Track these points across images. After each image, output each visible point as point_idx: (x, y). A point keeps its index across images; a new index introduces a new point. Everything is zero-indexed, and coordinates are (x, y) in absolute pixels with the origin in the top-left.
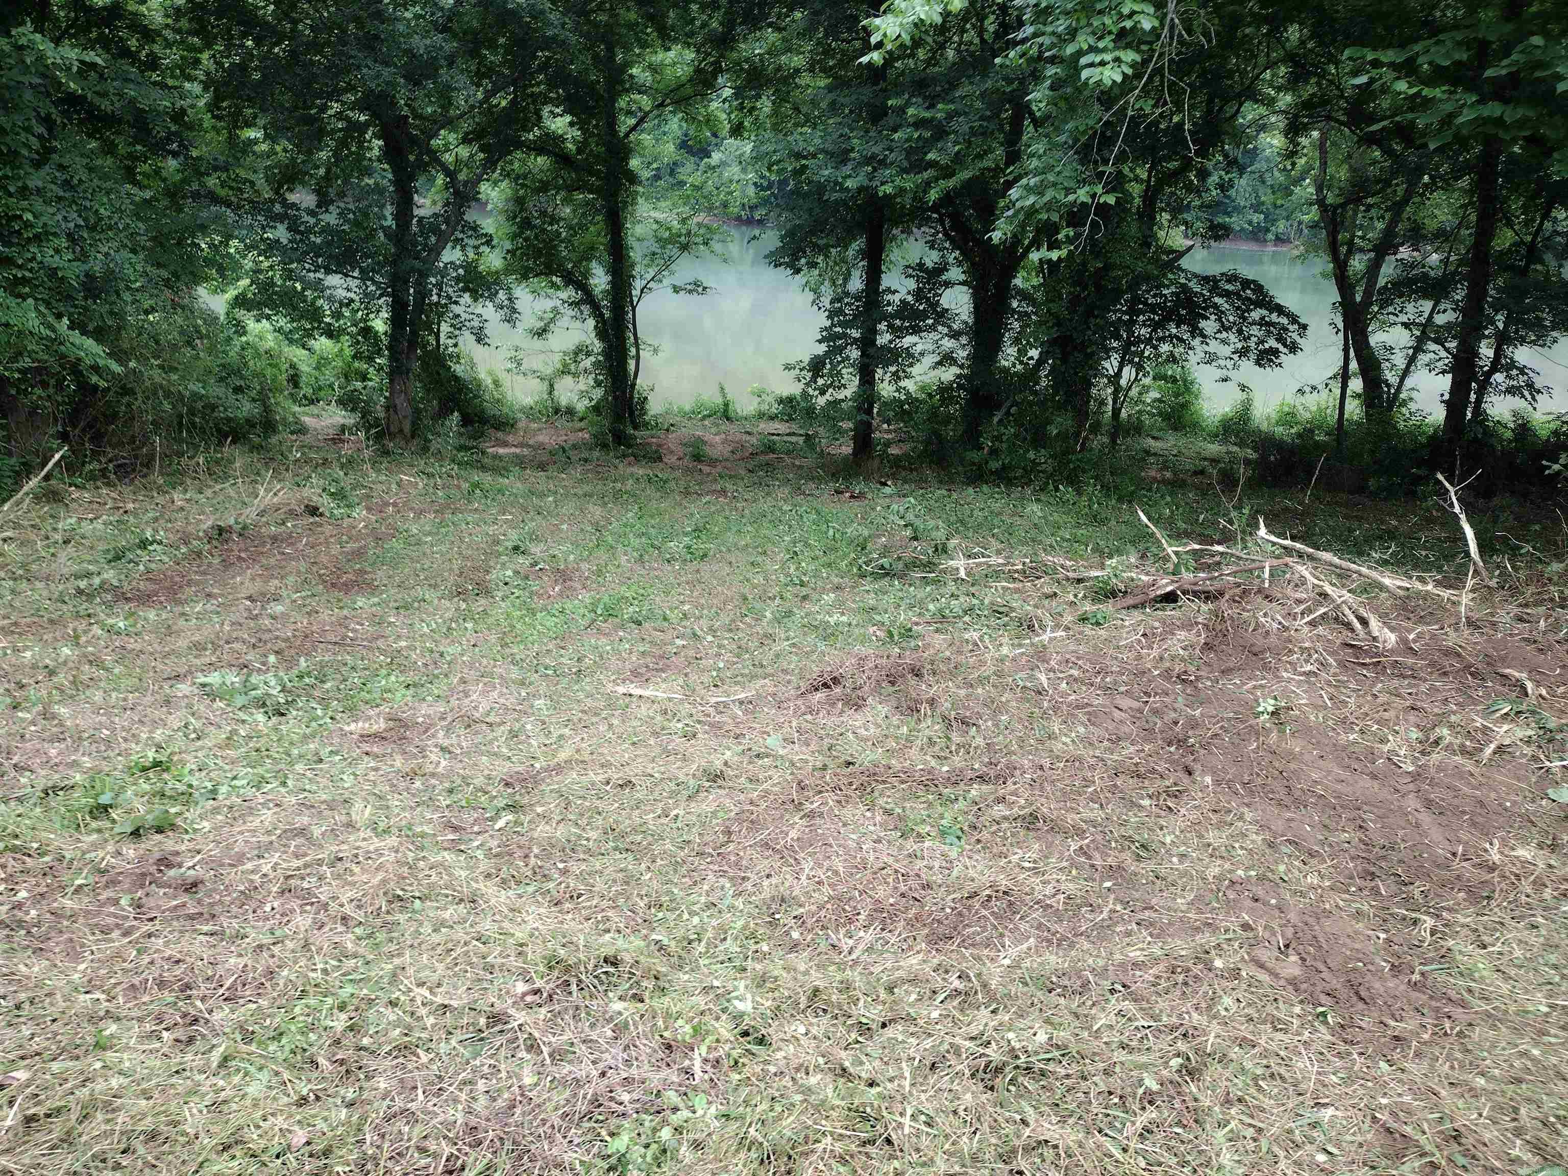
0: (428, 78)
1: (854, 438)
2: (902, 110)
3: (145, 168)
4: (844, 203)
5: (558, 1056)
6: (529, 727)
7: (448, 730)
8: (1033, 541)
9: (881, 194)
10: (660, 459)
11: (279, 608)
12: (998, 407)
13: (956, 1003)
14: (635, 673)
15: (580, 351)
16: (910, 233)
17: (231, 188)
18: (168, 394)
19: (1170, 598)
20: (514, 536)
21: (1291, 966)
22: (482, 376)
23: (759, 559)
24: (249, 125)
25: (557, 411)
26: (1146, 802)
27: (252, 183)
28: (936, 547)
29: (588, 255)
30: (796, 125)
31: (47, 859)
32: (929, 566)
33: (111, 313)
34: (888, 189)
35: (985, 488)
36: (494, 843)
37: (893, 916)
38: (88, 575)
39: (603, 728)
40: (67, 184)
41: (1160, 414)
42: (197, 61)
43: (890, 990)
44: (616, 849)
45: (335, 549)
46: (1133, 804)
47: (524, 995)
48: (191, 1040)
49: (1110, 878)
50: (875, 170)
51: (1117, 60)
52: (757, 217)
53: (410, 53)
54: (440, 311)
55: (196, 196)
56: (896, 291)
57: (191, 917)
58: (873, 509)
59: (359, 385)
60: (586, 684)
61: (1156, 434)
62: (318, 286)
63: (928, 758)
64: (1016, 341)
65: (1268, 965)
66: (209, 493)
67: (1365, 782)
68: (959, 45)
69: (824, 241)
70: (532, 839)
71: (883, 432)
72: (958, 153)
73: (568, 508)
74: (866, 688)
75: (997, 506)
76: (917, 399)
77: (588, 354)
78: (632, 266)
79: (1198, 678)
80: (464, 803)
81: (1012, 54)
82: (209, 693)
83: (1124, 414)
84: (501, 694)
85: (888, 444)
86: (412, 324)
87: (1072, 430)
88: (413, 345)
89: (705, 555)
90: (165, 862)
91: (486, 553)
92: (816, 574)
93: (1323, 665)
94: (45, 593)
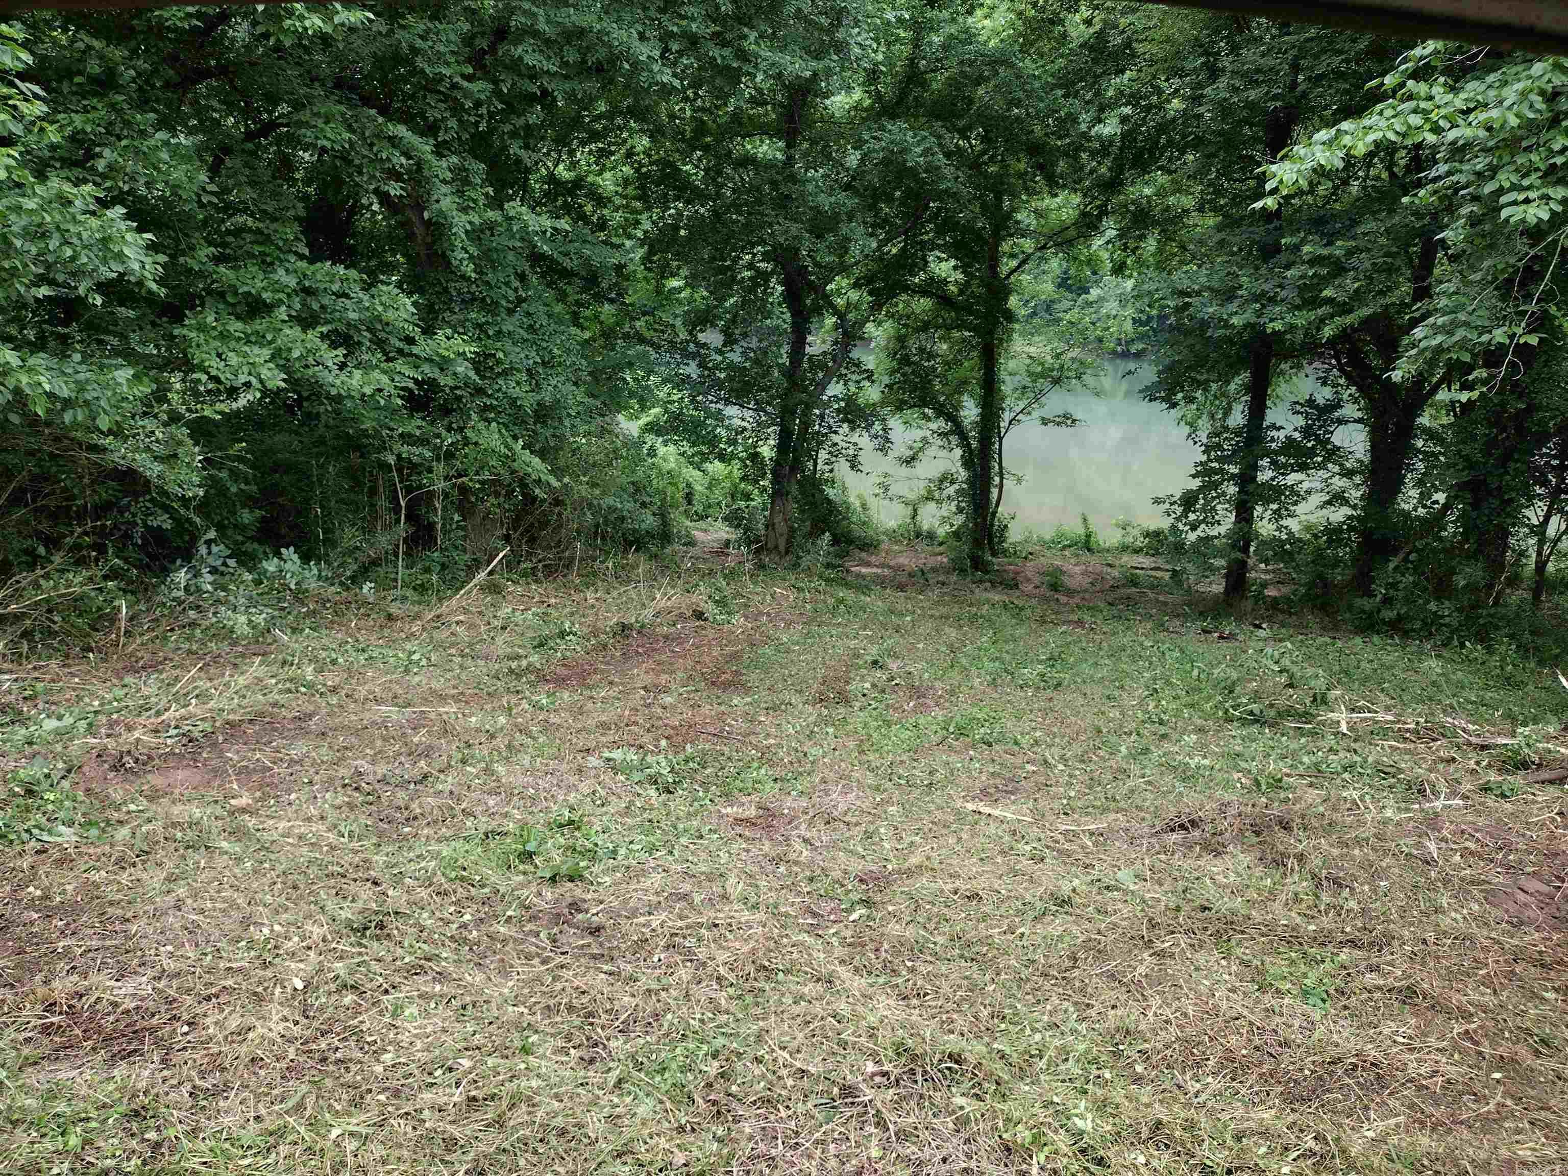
0: (830, 231)
1: (1227, 576)
2: (1297, 248)
3: (588, 313)
4: (1229, 340)
5: (903, 1135)
6: (882, 830)
7: (811, 824)
8: (1431, 699)
9: (1269, 331)
10: (1016, 586)
11: (668, 700)
12: (1395, 551)
13: (1309, 1162)
14: (985, 793)
15: (945, 479)
16: (1299, 367)
17: (656, 330)
18: (590, 506)
20: (874, 650)
22: (852, 499)
23: (1116, 693)
24: (673, 275)
25: (918, 535)
26: (1550, 995)
27: (673, 326)
28: (1315, 696)
29: (961, 386)
30: (1182, 263)
31: (486, 890)
32: (1306, 716)
33: (554, 436)
34: (1278, 326)
35: (1376, 639)
36: (848, 933)
37: (1245, 1068)
38: (518, 657)
39: (952, 840)
40: (531, 329)
42: (638, 222)
43: (1238, 1138)
44: (961, 956)
45: (716, 651)
46: (1534, 996)
47: (874, 1075)
48: (592, 1061)
49: (1499, 1069)
50: (1263, 306)
51: (1546, 198)
52: (1133, 351)
53: (816, 209)
54: (820, 439)
55: (626, 336)
56: (1281, 428)
57: (594, 957)
58: (1245, 652)
59: (742, 504)
60: (938, 797)
62: (719, 417)
63: (1293, 914)
64: (1420, 483)
66: (615, 594)
68: (1365, 180)
69: (1205, 377)
70: (883, 935)
71: (1259, 572)
72: (1358, 289)
73: (925, 628)
74: (1227, 835)
75: (1388, 659)
76: (1300, 540)
77: (953, 482)
78: (1003, 399)
80: (822, 892)
81: (1422, 193)
82: (613, 766)
83: (1551, 567)
84: (858, 797)
85: (1264, 585)
86: (795, 450)
87: (1483, 583)
88: (794, 469)
89: (1059, 685)
90: (576, 907)
91: (847, 666)
92: (1178, 714)
94: (485, 670)
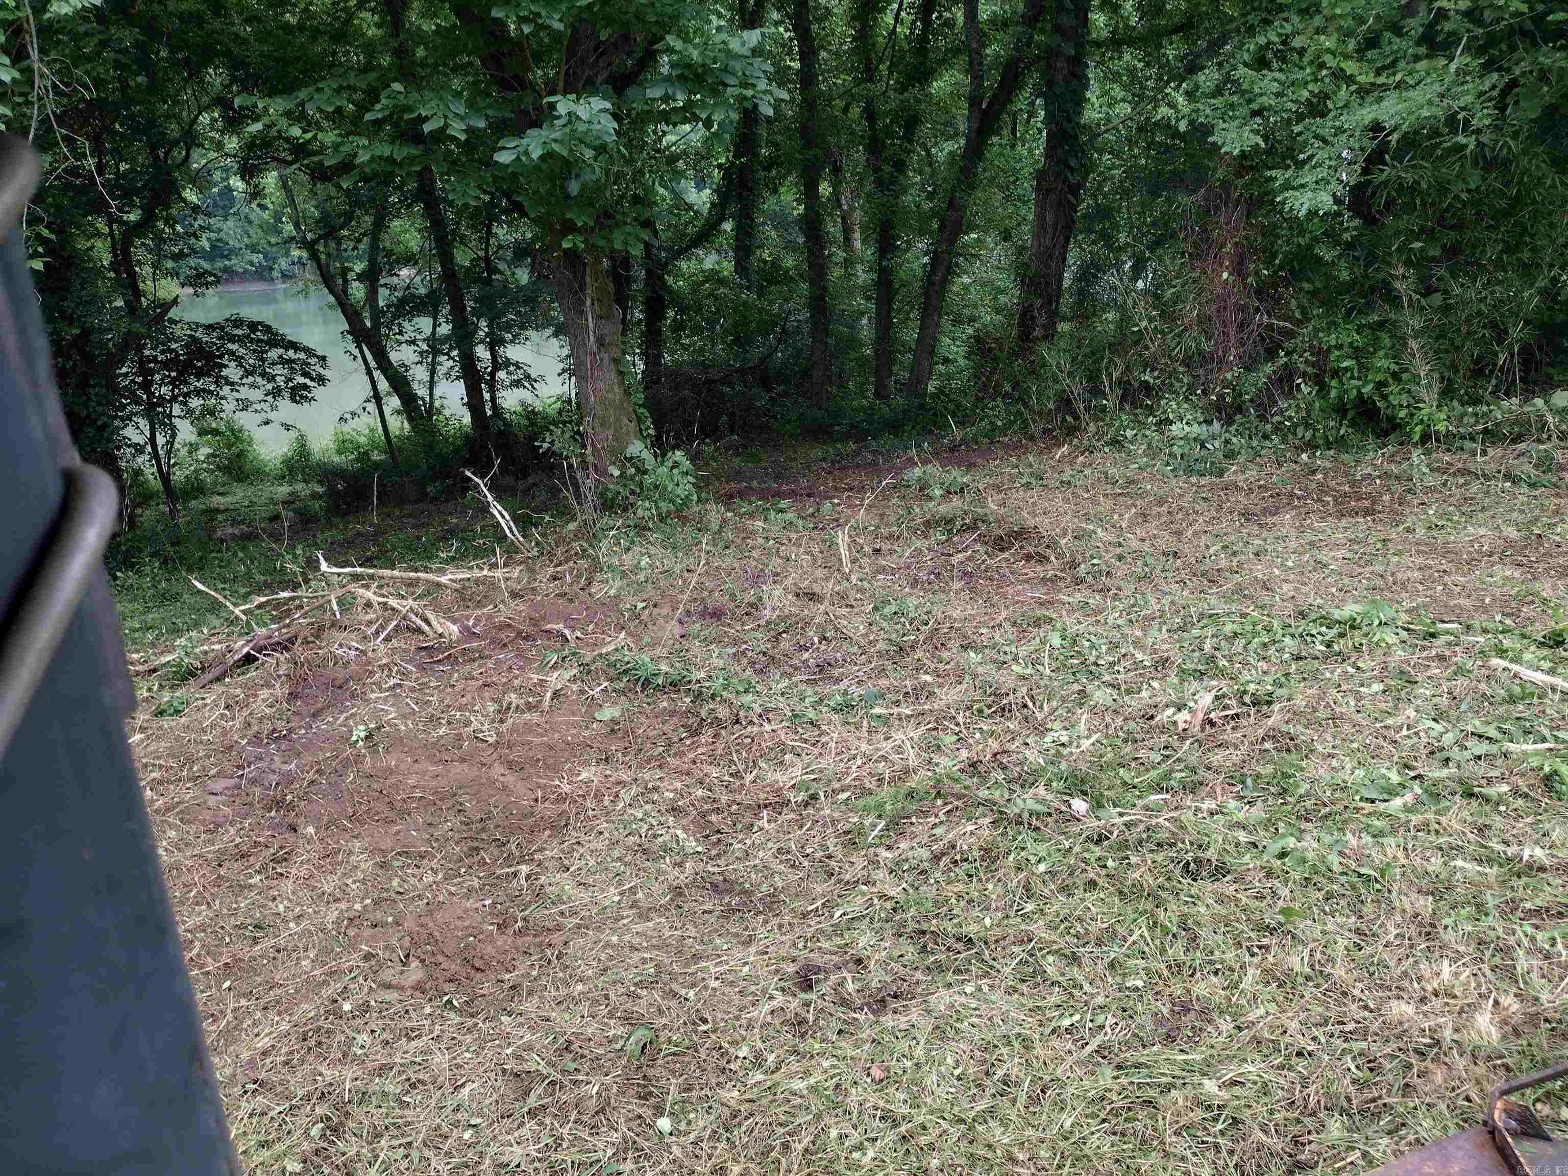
19: (248, 659)
21: (415, 972)
26: (255, 880)
41: (219, 468)
49: (228, 976)
61: (222, 490)
65: (395, 982)
67: (457, 768)
79: (290, 731)
83: (175, 478)
93: (404, 674)
